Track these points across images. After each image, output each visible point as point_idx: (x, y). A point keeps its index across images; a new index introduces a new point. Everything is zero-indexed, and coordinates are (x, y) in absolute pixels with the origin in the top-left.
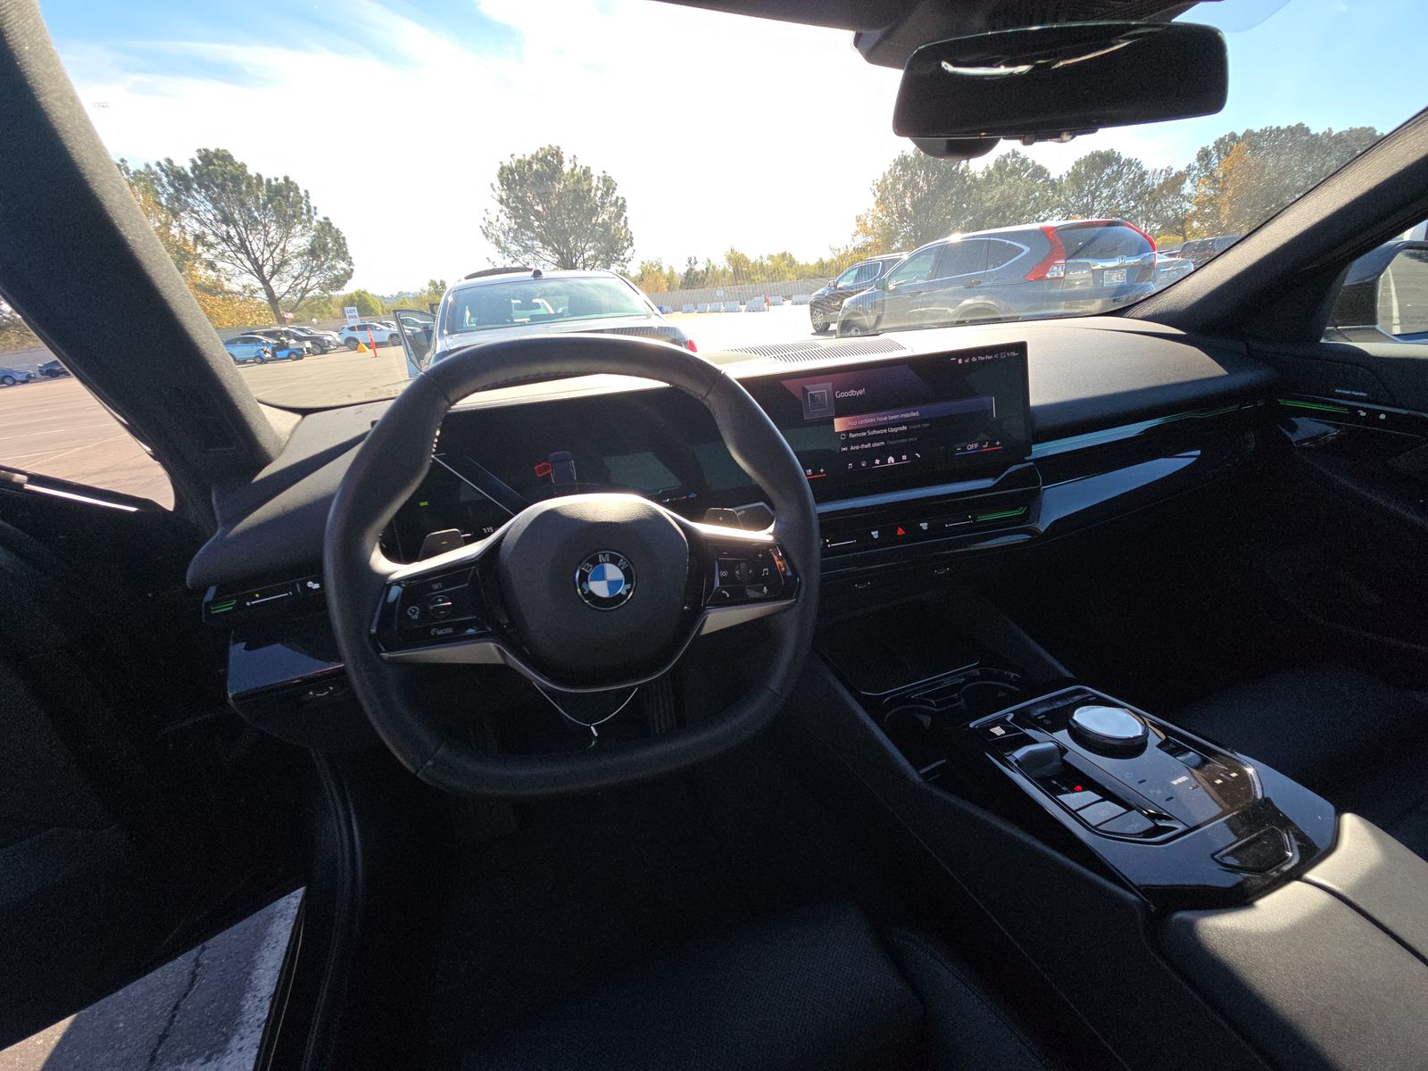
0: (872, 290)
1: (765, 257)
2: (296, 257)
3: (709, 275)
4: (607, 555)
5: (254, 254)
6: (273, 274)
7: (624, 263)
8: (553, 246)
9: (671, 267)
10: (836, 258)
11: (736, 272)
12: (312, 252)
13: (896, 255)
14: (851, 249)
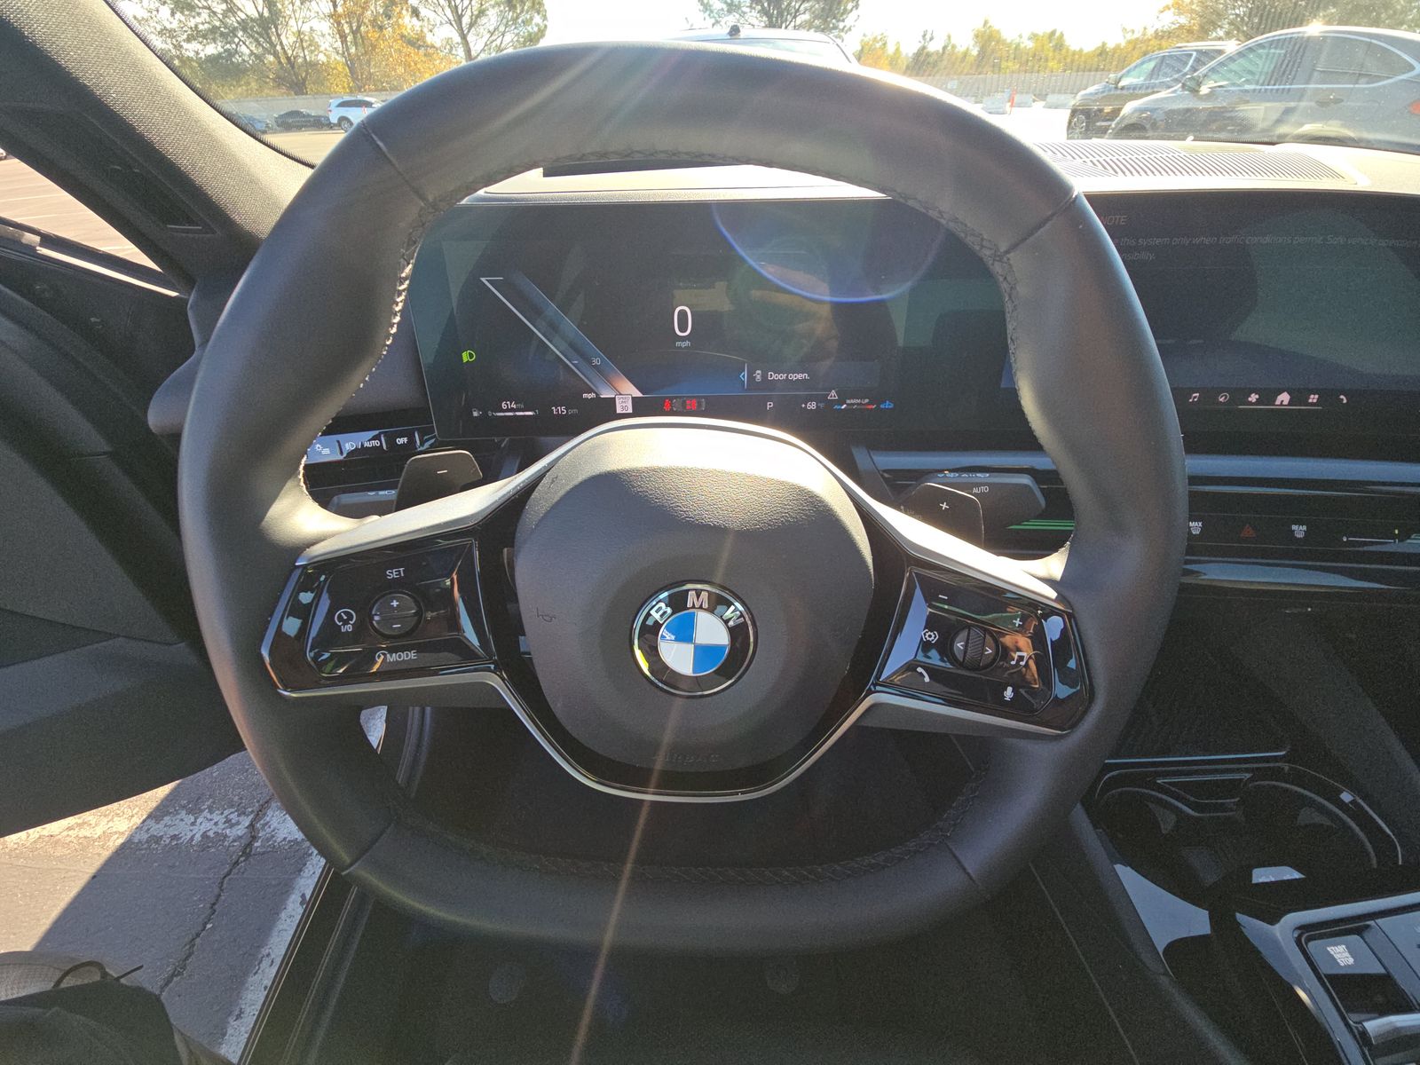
0: (1175, 91)
1: (1026, 35)
2: (493, 7)
3: (945, 56)
4: (704, 595)
6: (471, 25)
7: (842, 34)
8: (762, 6)
9: (898, 43)
10: (1123, 44)
11: (982, 53)
13: (1218, 45)
14: (1150, 32)
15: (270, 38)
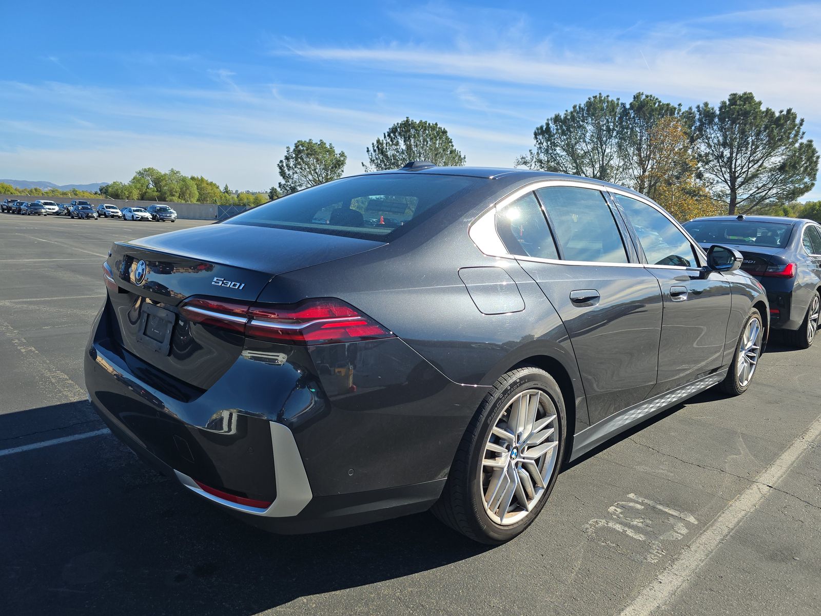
2: (768, 172)
5: (735, 168)
6: (743, 183)
12: (782, 168)
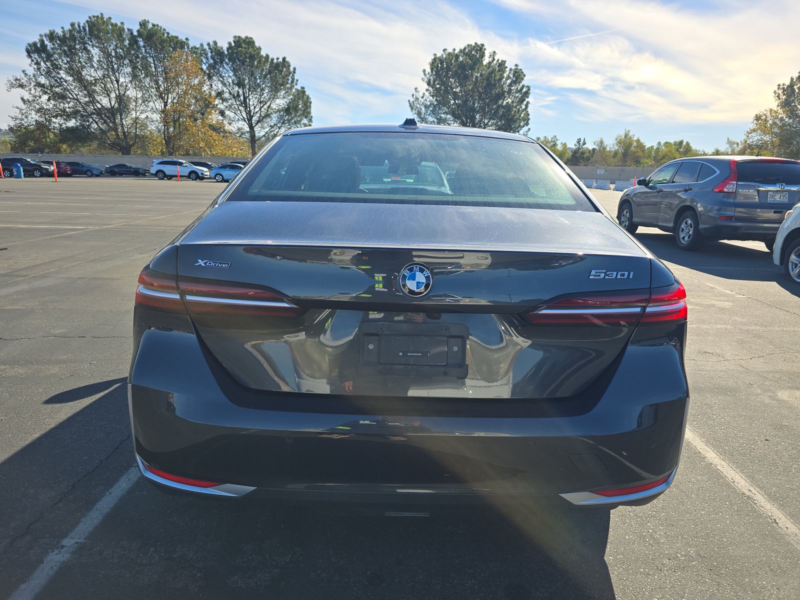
2: (276, 113)
5: (250, 108)
12: (287, 110)
15: (115, 120)
